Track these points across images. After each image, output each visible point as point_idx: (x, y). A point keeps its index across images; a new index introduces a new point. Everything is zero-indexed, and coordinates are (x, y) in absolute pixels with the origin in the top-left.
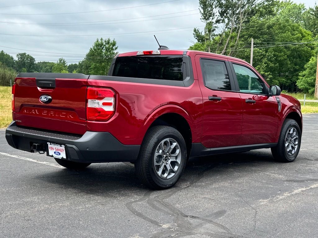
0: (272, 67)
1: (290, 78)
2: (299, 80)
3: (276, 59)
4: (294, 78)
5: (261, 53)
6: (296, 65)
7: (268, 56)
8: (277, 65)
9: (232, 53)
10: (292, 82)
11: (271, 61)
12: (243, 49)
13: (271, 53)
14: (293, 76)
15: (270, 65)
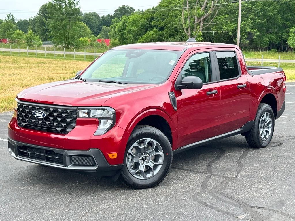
0: (259, 24)
1: (279, 36)
2: (290, 37)
3: (264, 14)
4: (285, 35)
5: (247, 7)
6: (287, 20)
7: (255, 10)
8: (265, 20)
9: (213, 7)
10: (282, 39)
11: (258, 17)
12: (226, 3)
13: (258, 7)
14: (283, 32)
15: (257, 21)
